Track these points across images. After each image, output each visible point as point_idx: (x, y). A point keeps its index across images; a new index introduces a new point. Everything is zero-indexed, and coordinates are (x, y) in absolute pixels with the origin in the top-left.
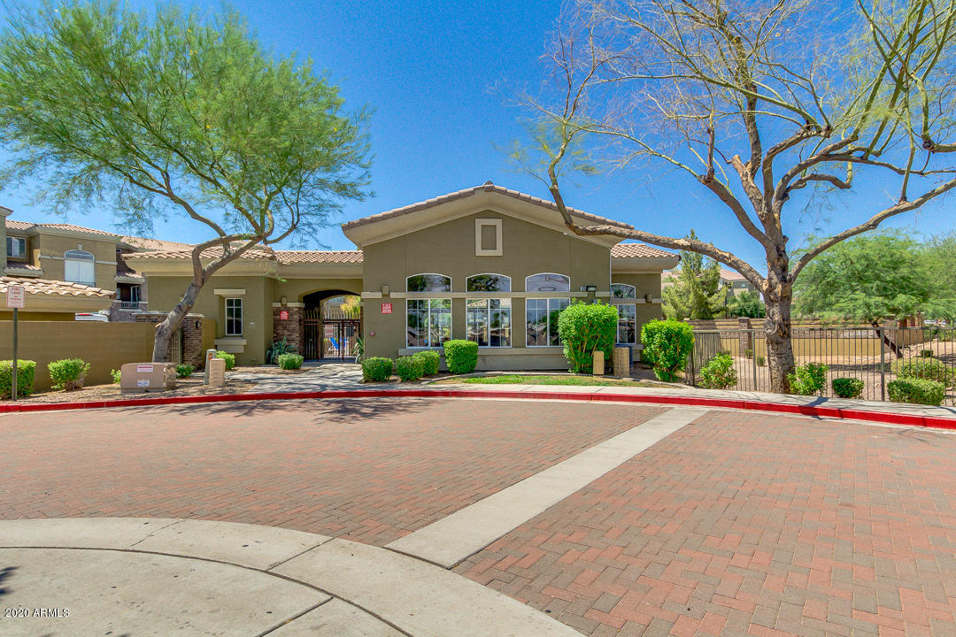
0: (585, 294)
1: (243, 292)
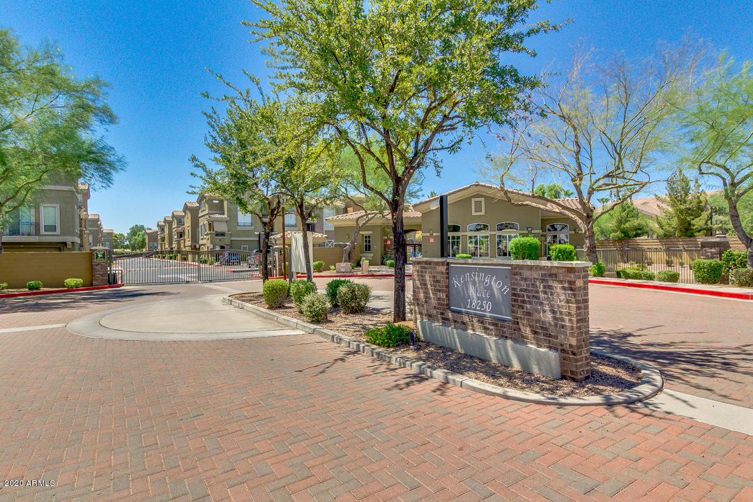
0: (526, 232)
1: (371, 232)
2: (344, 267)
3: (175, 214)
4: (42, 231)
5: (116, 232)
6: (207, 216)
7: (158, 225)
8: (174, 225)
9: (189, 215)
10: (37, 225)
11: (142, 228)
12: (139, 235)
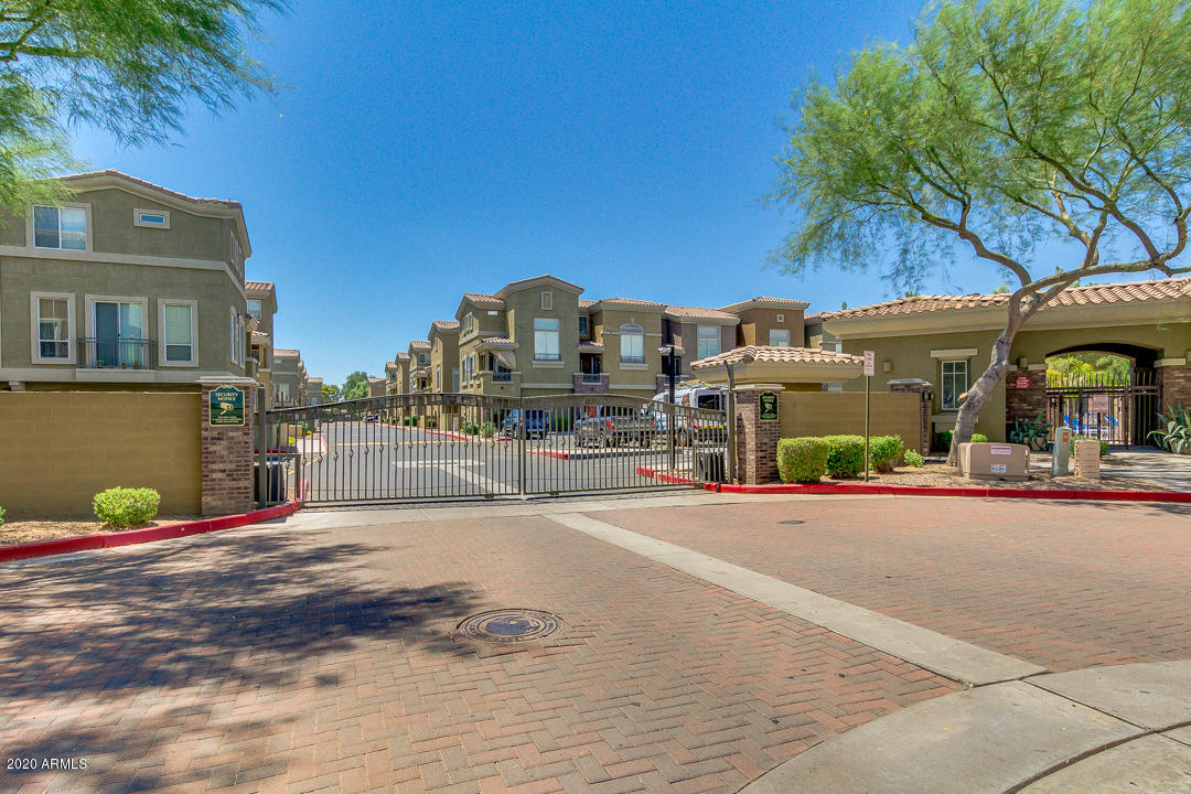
1: (973, 352)
2: (1000, 459)
3: (415, 346)
4: (163, 360)
5: (327, 382)
6: (478, 342)
7: (387, 369)
8: (413, 366)
9: (440, 345)
10: (153, 345)
11: (364, 376)
12: (359, 387)
